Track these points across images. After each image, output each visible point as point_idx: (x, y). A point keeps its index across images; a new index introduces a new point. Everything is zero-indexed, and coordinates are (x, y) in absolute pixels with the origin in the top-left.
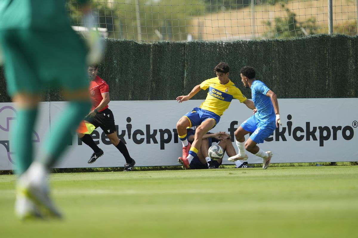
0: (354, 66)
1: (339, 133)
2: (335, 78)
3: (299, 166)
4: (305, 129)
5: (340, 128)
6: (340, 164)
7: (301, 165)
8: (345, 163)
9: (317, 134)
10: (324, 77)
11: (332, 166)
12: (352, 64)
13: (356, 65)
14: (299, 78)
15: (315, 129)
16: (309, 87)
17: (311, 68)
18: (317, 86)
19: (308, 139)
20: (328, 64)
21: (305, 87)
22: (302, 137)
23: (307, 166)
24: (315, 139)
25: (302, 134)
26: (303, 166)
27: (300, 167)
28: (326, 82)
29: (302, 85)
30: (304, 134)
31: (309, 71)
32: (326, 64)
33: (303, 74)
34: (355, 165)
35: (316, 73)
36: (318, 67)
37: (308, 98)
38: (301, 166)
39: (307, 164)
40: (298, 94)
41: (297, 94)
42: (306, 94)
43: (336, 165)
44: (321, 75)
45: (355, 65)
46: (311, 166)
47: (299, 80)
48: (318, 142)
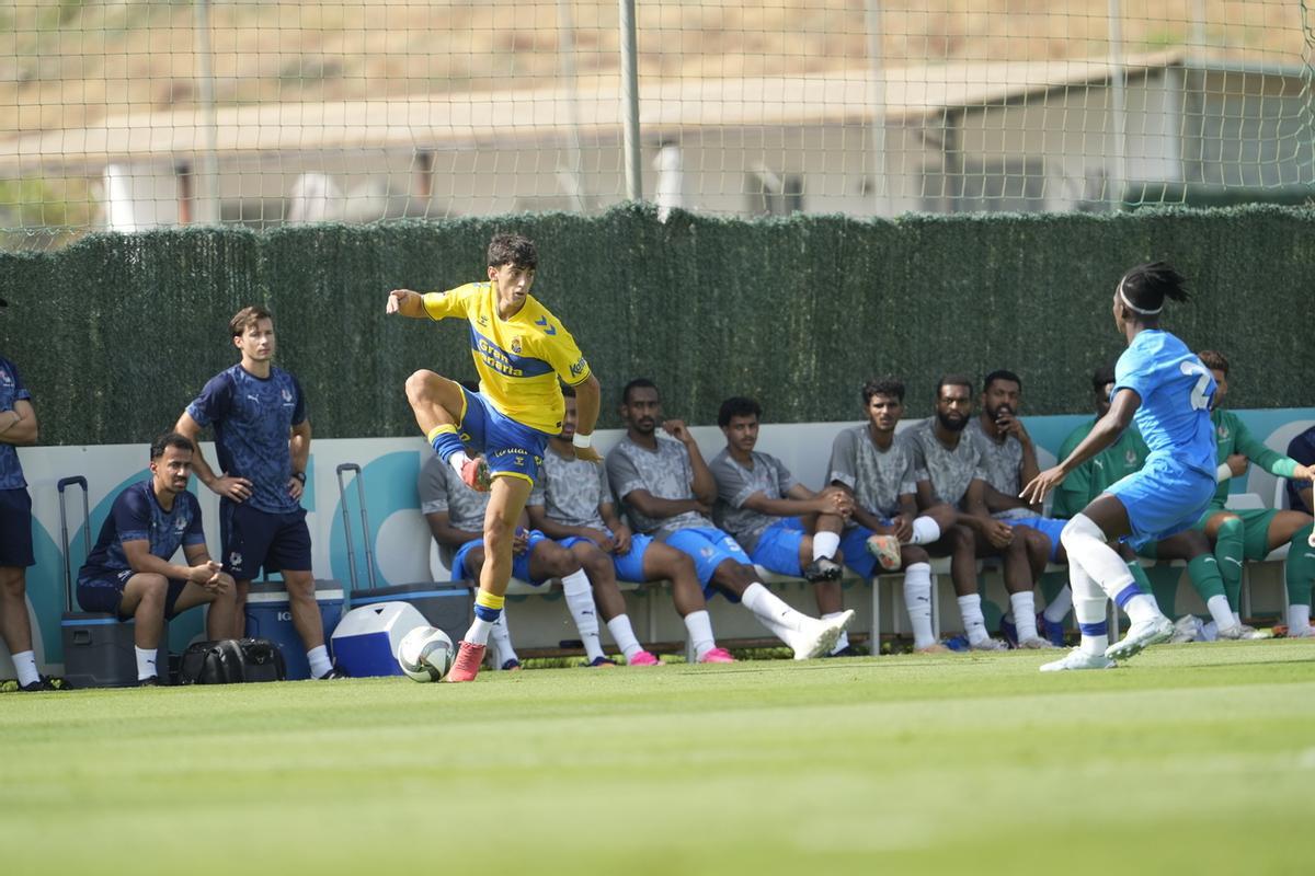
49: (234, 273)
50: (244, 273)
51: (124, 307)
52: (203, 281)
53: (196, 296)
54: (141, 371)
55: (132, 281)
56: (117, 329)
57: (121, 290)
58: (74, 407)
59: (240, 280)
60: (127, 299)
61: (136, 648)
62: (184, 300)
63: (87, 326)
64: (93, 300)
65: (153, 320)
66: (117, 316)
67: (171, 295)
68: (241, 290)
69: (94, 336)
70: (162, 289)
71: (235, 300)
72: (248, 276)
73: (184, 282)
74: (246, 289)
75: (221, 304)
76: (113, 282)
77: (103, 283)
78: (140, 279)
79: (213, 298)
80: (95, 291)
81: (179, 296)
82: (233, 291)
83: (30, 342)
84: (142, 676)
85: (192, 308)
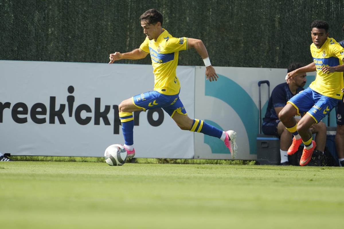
0: (168, 19)
1: (143, 116)
2: (139, 35)
3: (82, 161)
4: (93, 108)
6: (143, 160)
7: (85, 160)
8: (149, 160)
9: (111, 116)
10: (123, 33)
11: (131, 164)
12: (165, 15)
13: (172, 18)
14: (87, 33)
15: (108, 108)
16: (101, 47)
17: (105, 20)
18: (113, 46)
19: (97, 123)
20: (131, 14)
21: (95, 46)
22: (88, 120)
23: (95, 162)
24: (107, 123)
25: (89, 115)
26: (88, 162)
27: (84, 163)
28: (126, 41)
29: (91, 43)
30: (92, 115)
31: (101, 24)
32: (127, 15)
33: (93, 28)
34: (164, 163)
35: (112, 27)
36: (116, 18)
37: (100, 62)
38: (86, 161)
39: (94, 159)
40: (85, 56)
41: (83, 56)
42: (97, 57)
43: (137, 162)
44: (119, 30)
45: (169, 18)
46: (100, 162)
47: (87, 36)
48: (112, 127)
49: (334, 3)
50: (338, 4)
51: (289, 14)
52: (321, 5)
53: (318, 11)
54: (295, 40)
55: (293, 4)
56: (286, 23)
57: (288, 7)
58: (268, 53)
59: (336, 6)
60: (291, 11)
61: (281, 150)
62: (313, 13)
63: (274, 20)
64: (277, 11)
65: (301, 20)
66: (286, 17)
67: (308, 10)
68: (336, 10)
69: (277, 24)
70: (305, 8)
71: (334, 14)
72: (339, 5)
73: (314, 5)
74: (338, 10)
75: (328, 15)
76: (286, 4)
77: (282, 4)
78: (296, 3)
79: (325, 13)
80: (278, 7)
81: (311, 11)
82: (333, 10)
83: (251, 26)
84: (282, 161)
85: (316, 16)
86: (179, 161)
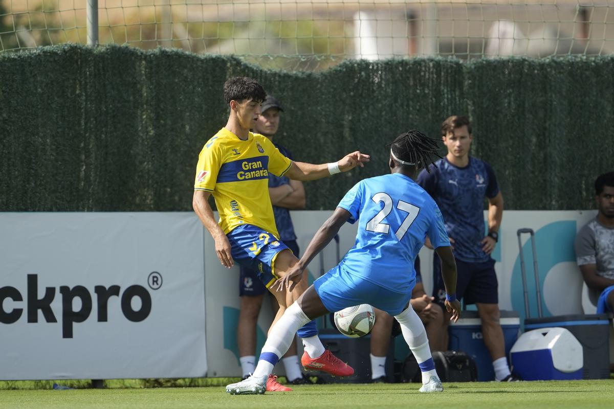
0: (153, 129)
1: (114, 304)
2: (102, 159)
3: (9, 389)
4: (24, 292)
5: (115, 290)
6: (116, 384)
7: (13, 386)
8: (127, 383)
9: (57, 306)
10: (74, 157)
11: (95, 390)
12: (146, 123)
13: (159, 127)
14: (9, 159)
15: (50, 292)
16: (35, 183)
17: (41, 134)
18: (56, 180)
19: (33, 318)
20: (86, 123)
21: (24, 182)
22: (17, 314)
23: (30, 389)
24: (50, 318)
25: (18, 305)
26: (18, 389)
27: (12, 391)
28: (80, 171)
29: (17, 177)
30: (23, 305)
31: (34, 142)
32: (79, 124)
33: (20, 149)
34: (154, 387)
35: (54, 147)
36: (60, 130)
37: (34, 211)
38: (14, 389)
39: (28, 385)
40: (7, 201)
41: (4, 200)
42: (29, 202)
43: (105, 387)
44: (67, 152)
45: (155, 127)
46: (40, 389)
47: (9, 165)
48: (59, 326)
49: (448, 91)
50: (454, 91)
51: (368, 113)
52: (425, 96)
53: (420, 106)
54: (380, 159)
55: (375, 95)
56: (363, 129)
57: (367, 101)
58: (332, 183)
59: (451, 95)
60: (371, 107)
61: (372, 357)
62: (411, 109)
63: (342, 126)
64: (347, 108)
65: (390, 123)
66: (363, 119)
67: (402, 105)
68: (452, 102)
69: (347, 133)
70: (396, 101)
71: (448, 110)
72: (457, 93)
73: (412, 96)
74: (456, 102)
75: (438, 113)
76: (361, 95)
77: (354, 96)
78: (381, 94)
79: (432, 108)
80: (348, 101)
81: (408, 106)
82: (446, 103)
83: (301, 136)
84: (375, 375)
85: (417, 115)
86: (180, 382)
